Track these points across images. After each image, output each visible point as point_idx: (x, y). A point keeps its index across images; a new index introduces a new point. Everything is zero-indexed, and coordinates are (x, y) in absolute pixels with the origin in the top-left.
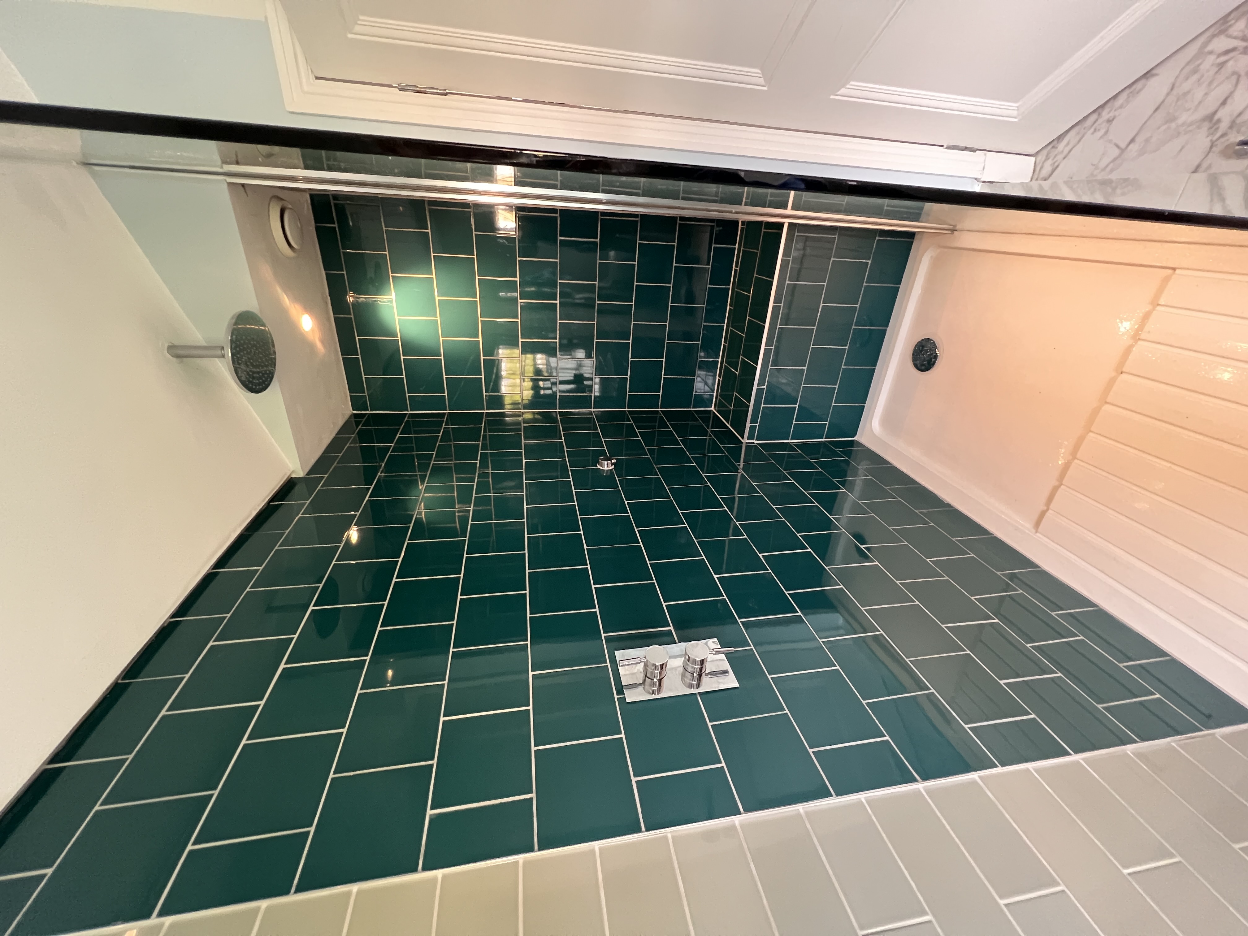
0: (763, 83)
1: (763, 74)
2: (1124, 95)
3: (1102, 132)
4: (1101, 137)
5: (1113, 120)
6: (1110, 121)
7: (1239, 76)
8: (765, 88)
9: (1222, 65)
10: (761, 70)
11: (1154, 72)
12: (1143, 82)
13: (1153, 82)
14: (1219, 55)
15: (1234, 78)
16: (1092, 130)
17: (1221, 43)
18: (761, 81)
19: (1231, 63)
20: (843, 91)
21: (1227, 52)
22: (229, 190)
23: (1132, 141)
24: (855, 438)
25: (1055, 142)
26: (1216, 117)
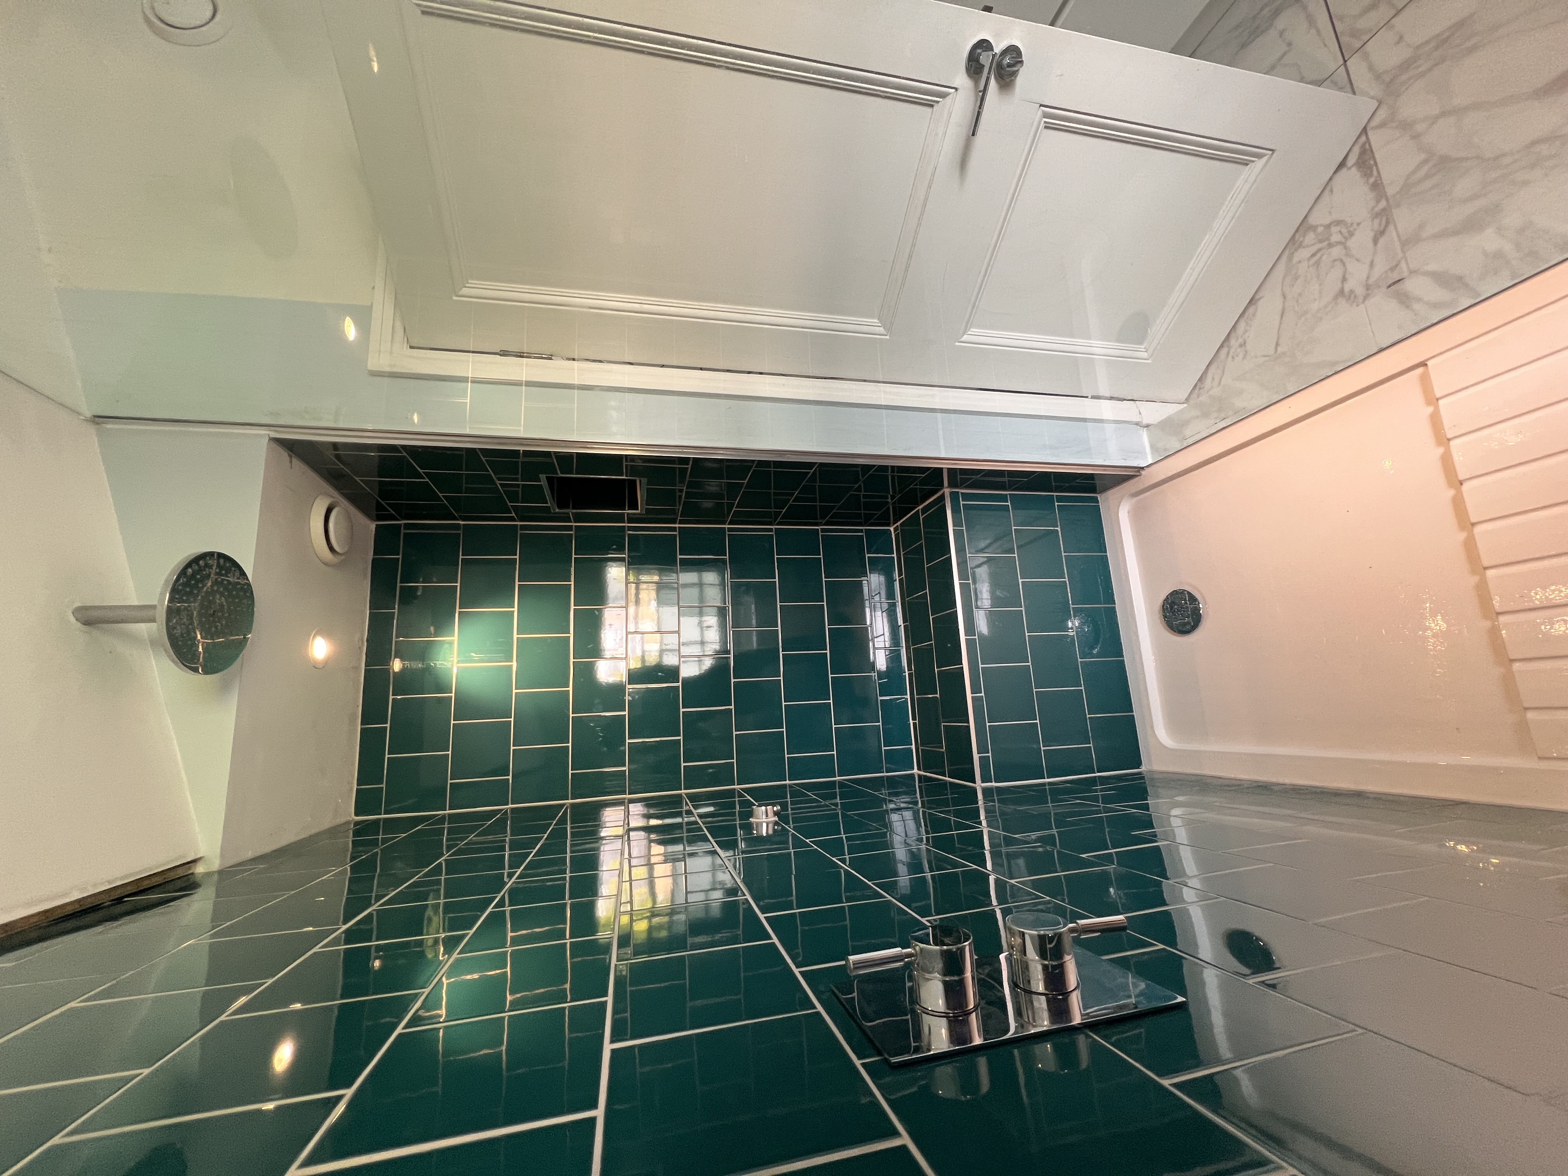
0: (885, 333)
1: (880, 322)
2: (1242, 326)
3: (1241, 355)
4: (1243, 358)
5: (1245, 343)
6: (1243, 345)
7: (1341, 260)
8: (888, 337)
9: (1318, 264)
10: (879, 319)
11: (1257, 297)
12: (1251, 310)
13: (1263, 305)
14: (1309, 260)
15: (1338, 263)
16: (1230, 358)
17: (1303, 254)
18: (881, 330)
19: (1324, 258)
20: (965, 338)
21: (1313, 255)
22: (268, 449)
23: (1277, 345)
24: (1143, 769)
25: (1199, 384)
26: (1346, 290)
